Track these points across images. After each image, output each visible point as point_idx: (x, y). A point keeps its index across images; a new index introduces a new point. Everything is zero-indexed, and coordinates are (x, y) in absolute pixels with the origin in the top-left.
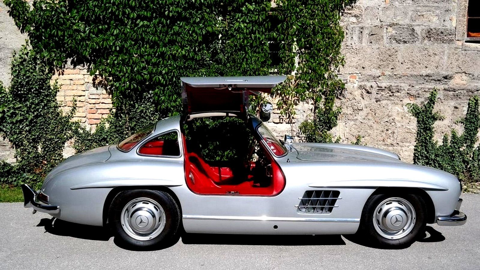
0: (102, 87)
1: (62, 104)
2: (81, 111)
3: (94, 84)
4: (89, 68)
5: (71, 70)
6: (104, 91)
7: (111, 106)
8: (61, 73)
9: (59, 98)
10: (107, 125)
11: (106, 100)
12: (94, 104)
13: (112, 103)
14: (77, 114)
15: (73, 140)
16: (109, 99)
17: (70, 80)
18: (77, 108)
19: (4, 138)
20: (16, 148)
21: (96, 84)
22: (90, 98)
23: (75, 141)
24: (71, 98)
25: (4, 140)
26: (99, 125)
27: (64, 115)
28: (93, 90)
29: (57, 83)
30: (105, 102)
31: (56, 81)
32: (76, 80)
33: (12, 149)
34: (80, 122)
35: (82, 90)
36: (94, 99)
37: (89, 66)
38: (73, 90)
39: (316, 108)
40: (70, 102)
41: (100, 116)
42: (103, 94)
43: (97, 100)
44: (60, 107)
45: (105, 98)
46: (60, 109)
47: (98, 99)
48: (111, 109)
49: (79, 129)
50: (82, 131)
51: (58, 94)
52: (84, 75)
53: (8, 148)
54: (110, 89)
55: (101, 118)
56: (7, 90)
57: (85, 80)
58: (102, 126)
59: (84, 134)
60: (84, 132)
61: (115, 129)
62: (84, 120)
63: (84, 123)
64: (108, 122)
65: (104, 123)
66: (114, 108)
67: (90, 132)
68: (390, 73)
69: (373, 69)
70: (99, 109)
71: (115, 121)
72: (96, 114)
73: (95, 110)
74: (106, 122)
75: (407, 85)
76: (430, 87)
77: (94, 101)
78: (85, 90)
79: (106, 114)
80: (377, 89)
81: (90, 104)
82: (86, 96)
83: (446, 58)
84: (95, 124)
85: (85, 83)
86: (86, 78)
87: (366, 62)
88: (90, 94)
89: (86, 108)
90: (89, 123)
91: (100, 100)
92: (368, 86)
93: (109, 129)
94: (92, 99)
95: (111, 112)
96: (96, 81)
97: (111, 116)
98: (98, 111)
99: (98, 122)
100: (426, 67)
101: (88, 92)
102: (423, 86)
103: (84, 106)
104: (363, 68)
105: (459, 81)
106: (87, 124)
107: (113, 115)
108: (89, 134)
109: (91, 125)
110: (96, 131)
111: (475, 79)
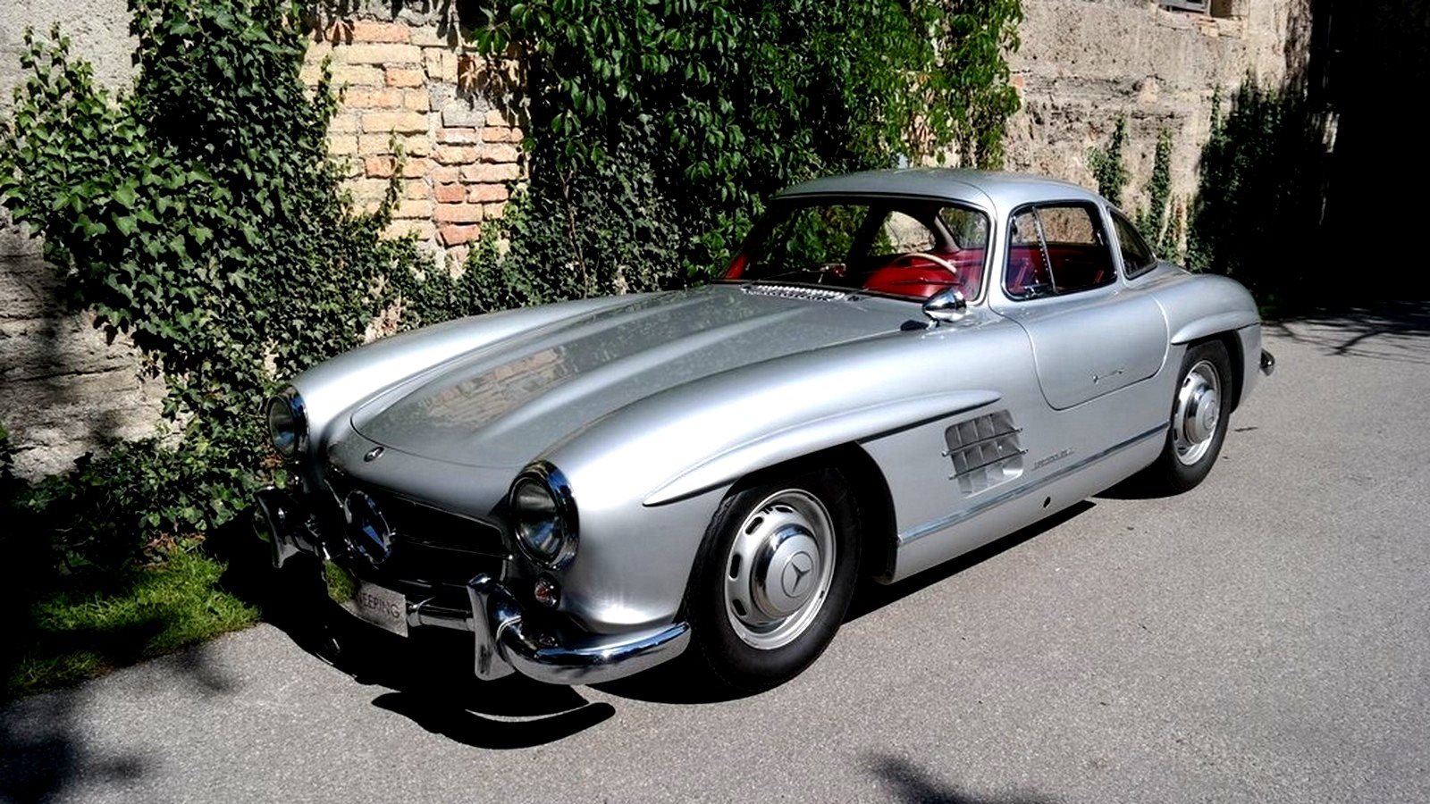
0: (486, 97)
1: (349, 168)
2: (418, 197)
3: (460, 85)
4: (443, 22)
5: (376, 25)
6: (495, 116)
7: (512, 171)
8: (343, 36)
9: (339, 141)
10: (503, 246)
11: (495, 150)
12: (460, 164)
13: (520, 161)
14: (407, 208)
15: (393, 314)
16: (510, 146)
17: (374, 66)
18: (403, 182)
19: (111, 333)
20: (168, 372)
21: (467, 84)
22: (444, 143)
23: (402, 315)
24: (381, 144)
25: (109, 342)
26: (477, 245)
27: (357, 212)
28: (455, 109)
29: (328, 76)
30: (497, 158)
31: (323, 69)
32: (398, 66)
33: (148, 378)
34: (416, 237)
35: (419, 112)
36: (457, 144)
37: (444, 12)
38: (388, 108)
40: (376, 160)
41: (476, 213)
42: (487, 126)
43: (466, 148)
44: (342, 179)
45: (495, 142)
46: (343, 186)
47: (472, 144)
48: (515, 182)
49: (412, 269)
50: (420, 276)
51: (334, 124)
52: (423, 48)
53: (129, 377)
54: (514, 104)
55: (481, 218)
56: (113, 105)
57: (429, 69)
58: (488, 248)
59: (430, 285)
60: (430, 279)
61: (531, 257)
62: (428, 230)
63: (426, 240)
64: (505, 231)
65: (495, 239)
66: (522, 178)
67: (449, 274)
68: (1070, 74)
69: (1048, 63)
70: (474, 183)
71: (529, 227)
72: (465, 203)
73: (457, 189)
74: (499, 233)
75: (1090, 102)
76: (1117, 108)
77: (456, 154)
78: (427, 108)
79: (498, 202)
80: (1052, 111)
81: (445, 165)
82: (432, 134)
83: (1137, 40)
84: (464, 244)
85: (428, 82)
86: (433, 59)
87: (1040, 44)
88: (444, 127)
89: (430, 182)
90: (444, 239)
91: (476, 149)
92: (1040, 105)
93: (509, 258)
94: (450, 145)
95: (514, 194)
96: (466, 74)
97: (516, 208)
98: (468, 192)
99: (474, 233)
100: (1114, 61)
101: (436, 116)
102: (1108, 106)
103: (426, 174)
104: (1035, 58)
105: (1149, 96)
106: (435, 246)
107: (525, 204)
108: (446, 283)
109: (447, 246)
110: (467, 271)
111: (1166, 90)
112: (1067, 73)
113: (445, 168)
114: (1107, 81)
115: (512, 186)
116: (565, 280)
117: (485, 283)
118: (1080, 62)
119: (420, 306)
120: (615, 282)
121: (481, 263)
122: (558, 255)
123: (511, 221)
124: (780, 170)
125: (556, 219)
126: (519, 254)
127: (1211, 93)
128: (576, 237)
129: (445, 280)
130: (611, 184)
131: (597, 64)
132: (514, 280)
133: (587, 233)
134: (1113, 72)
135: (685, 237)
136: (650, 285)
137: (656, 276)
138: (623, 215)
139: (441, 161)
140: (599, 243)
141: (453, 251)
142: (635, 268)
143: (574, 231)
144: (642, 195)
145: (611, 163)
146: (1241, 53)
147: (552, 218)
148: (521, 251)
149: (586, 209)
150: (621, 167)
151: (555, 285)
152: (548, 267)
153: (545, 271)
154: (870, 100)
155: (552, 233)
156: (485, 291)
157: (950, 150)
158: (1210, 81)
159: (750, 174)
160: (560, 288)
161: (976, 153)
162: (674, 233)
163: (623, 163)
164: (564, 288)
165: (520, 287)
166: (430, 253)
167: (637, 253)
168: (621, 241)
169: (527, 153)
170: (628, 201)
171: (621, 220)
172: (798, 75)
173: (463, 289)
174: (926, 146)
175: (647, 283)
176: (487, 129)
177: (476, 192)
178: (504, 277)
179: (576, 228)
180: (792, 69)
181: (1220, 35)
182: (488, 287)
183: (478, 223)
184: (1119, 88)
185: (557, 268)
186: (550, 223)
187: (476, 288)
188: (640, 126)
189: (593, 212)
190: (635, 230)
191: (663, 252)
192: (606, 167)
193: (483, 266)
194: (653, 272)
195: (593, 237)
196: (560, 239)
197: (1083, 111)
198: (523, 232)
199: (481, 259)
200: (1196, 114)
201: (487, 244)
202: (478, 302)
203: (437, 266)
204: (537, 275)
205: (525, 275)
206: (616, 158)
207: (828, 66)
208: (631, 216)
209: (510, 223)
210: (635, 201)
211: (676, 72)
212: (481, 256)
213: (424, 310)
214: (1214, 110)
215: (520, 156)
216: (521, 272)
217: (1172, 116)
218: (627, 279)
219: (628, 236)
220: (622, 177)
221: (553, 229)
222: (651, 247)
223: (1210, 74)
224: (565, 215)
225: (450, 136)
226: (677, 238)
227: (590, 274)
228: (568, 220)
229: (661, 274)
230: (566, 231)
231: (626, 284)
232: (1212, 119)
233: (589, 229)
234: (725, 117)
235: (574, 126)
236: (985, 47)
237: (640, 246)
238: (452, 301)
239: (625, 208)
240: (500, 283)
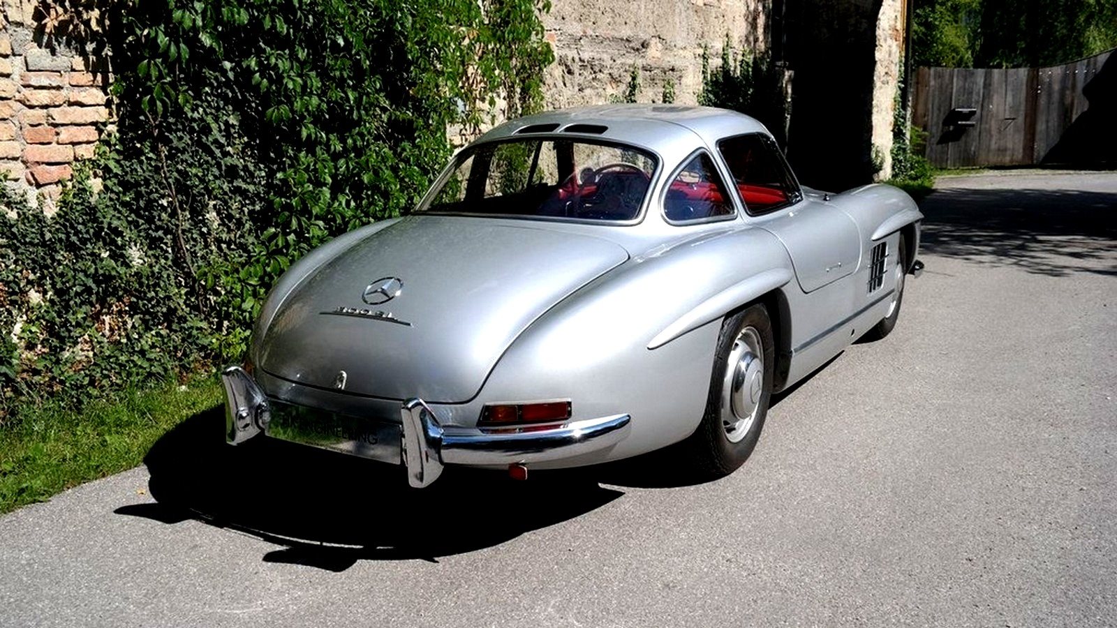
0: (68, 44)
3: (40, 31)
6: (78, 62)
7: (102, 114)
10: (96, 184)
11: (83, 94)
12: (46, 107)
13: (108, 104)
16: (94, 90)
21: (48, 30)
22: (29, 86)
26: (70, 184)
28: (38, 55)
30: (85, 101)
34: (6, 177)
36: (43, 87)
39: (510, 108)
41: (67, 153)
42: (73, 70)
43: (54, 91)
45: (82, 86)
47: (59, 88)
48: (105, 124)
50: (12, 215)
54: (95, 52)
55: (72, 158)
57: (9, 14)
58: (81, 186)
59: (24, 224)
60: (23, 217)
61: (124, 194)
62: (17, 170)
63: (16, 180)
64: (98, 171)
65: (88, 178)
66: (111, 120)
67: (42, 212)
68: (592, 33)
69: (574, 23)
70: (63, 125)
71: (121, 166)
72: (54, 144)
73: (47, 131)
74: (91, 172)
75: (609, 57)
76: (631, 62)
77: (43, 97)
78: (9, 52)
79: (88, 142)
80: (580, 64)
81: (31, 107)
82: (16, 77)
83: (643, 6)
84: (57, 183)
85: (8, 26)
86: (13, 4)
87: (566, 7)
88: (28, 70)
89: (17, 123)
90: (35, 179)
91: (64, 92)
92: (570, 58)
93: (103, 196)
94: (36, 88)
95: (104, 136)
96: (47, 20)
97: (107, 149)
98: (58, 134)
99: (66, 172)
100: (626, 23)
101: (18, 61)
102: (623, 60)
103: (12, 117)
104: (563, 18)
105: (654, 52)
106: (26, 186)
107: (115, 145)
108: (40, 221)
109: (38, 186)
110: (60, 209)
111: (667, 48)
112: (590, 32)
113: (32, 111)
114: (622, 39)
115: (102, 127)
116: (159, 216)
117: (81, 220)
118: (599, 23)
119: (14, 244)
120: (208, 216)
121: (75, 201)
122: (152, 192)
123: (103, 161)
124: (355, 112)
125: (147, 158)
126: (112, 191)
127: (701, 51)
128: (168, 175)
129: (38, 218)
130: (198, 125)
131: (177, 14)
132: (109, 216)
133: (178, 171)
134: (626, 32)
135: (271, 174)
136: (241, 218)
137: (246, 210)
138: (212, 154)
139: (28, 103)
140: (191, 180)
141: (45, 190)
142: (226, 202)
143: (166, 169)
144: (228, 136)
145: (197, 106)
146: (721, 19)
147: (143, 158)
148: (115, 189)
149: (177, 149)
150: (208, 110)
151: (150, 220)
152: (142, 204)
153: (139, 207)
154: (430, 52)
155: (144, 172)
156: (80, 227)
157: (499, 96)
158: (700, 42)
159: (327, 116)
160: (154, 223)
161: (520, 99)
162: (260, 170)
163: (209, 106)
164: (159, 223)
165: (115, 223)
166: (22, 192)
167: (227, 189)
168: (211, 178)
169: (114, 97)
170: (216, 141)
171: (210, 158)
172: (367, 28)
173: (58, 226)
174: (477, 92)
175: (238, 216)
176: (73, 73)
177: (65, 134)
178: (98, 214)
179: (168, 167)
180: (361, 23)
181: (705, 5)
182: (84, 224)
183: (69, 163)
184: (631, 45)
185: (150, 204)
186: (141, 162)
187: (72, 227)
188: (224, 72)
189: (183, 151)
190: (224, 168)
191: (251, 188)
192: (193, 111)
193: (77, 204)
194: (243, 206)
195: (184, 174)
196: (152, 177)
197: (604, 64)
198: (115, 171)
199: (74, 197)
200: (691, 68)
201: (80, 183)
202: (74, 238)
203: (29, 205)
204: (132, 211)
205: (120, 212)
206: (202, 101)
207: (392, 21)
208: (219, 155)
209: (102, 162)
210: (223, 140)
211: (256, 23)
212: (74, 194)
213: (19, 247)
214: (704, 66)
215: (108, 100)
216: (115, 209)
217: (673, 70)
218: (219, 213)
219: (217, 173)
220: (209, 119)
221: (145, 168)
222: (239, 183)
223: (699, 36)
224: (156, 155)
225: (35, 79)
226: (263, 174)
227: (183, 210)
228: (159, 159)
229: (251, 207)
230: (157, 170)
231: (218, 218)
232: (703, 72)
233: (180, 167)
234: (302, 64)
235: (160, 71)
236: (523, 7)
237: (229, 182)
238: (47, 239)
239: (213, 148)
240: (95, 220)
